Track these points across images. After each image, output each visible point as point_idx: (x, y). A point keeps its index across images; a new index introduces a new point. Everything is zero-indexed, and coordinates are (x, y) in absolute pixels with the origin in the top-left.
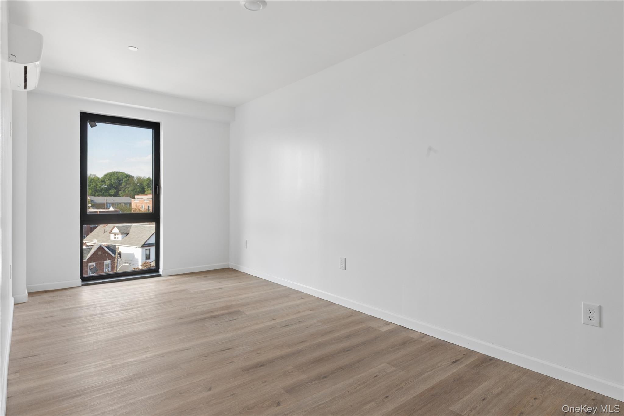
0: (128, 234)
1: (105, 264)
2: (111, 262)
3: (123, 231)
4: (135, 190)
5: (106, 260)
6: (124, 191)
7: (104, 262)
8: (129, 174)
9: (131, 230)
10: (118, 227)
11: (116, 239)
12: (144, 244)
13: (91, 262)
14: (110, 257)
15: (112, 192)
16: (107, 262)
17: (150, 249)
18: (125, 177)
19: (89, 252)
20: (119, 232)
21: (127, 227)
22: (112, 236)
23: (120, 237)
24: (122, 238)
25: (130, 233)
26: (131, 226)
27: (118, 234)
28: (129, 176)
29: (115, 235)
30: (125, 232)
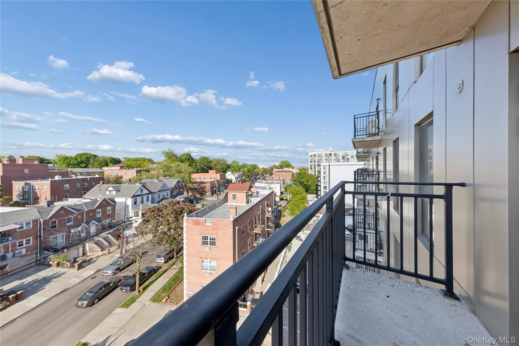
0: (119, 191)
1: (107, 209)
2: (112, 208)
3: (116, 189)
4: (101, 164)
5: (108, 207)
6: (93, 165)
7: (107, 208)
8: (95, 154)
9: (121, 188)
10: (112, 187)
11: (111, 194)
12: (133, 196)
13: (98, 209)
14: (110, 205)
15: (83, 165)
16: (109, 208)
17: (136, 199)
18: (93, 157)
19: (96, 203)
20: (113, 189)
21: (118, 187)
22: (108, 193)
23: (114, 193)
24: (116, 193)
25: (121, 190)
26: (121, 186)
27: (112, 191)
28: (95, 156)
29: (110, 191)
30: (118, 190)
